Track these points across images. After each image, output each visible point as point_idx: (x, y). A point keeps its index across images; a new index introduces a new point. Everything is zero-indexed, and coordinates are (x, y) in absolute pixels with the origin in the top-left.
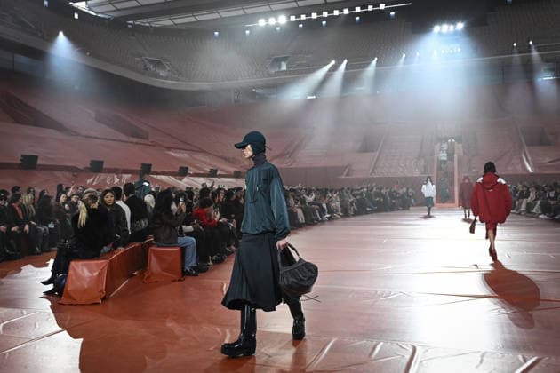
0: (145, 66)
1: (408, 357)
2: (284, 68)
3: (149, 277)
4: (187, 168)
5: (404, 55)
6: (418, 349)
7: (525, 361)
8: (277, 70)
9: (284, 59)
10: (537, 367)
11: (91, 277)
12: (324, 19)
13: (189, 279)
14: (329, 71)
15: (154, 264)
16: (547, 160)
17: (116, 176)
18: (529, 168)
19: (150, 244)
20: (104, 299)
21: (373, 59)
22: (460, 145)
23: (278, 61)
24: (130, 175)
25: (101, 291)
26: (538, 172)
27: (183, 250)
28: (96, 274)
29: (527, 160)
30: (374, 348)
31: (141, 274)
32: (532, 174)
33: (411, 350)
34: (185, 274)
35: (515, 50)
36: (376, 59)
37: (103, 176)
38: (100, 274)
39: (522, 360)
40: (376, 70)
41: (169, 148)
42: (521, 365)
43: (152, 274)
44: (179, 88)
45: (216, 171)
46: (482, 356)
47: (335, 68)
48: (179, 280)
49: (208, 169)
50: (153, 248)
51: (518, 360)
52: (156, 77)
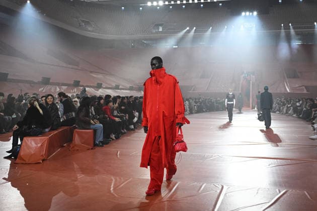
0: (80, 24)
1: (219, 191)
2: (161, 29)
3: (73, 147)
4: (102, 84)
5: (226, 27)
6: (224, 186)
7: (280, 192)
8: (157, 31)
9: (161, 25)
10: (285, 195)
11: (36, 147)
12: (184, 4)
13: (98, 149)
14: (185, 33)
15: (77, 139)
16: (297, 86)
17: (57, 87)
18: (288, 90)
19: (75, 128)
20: (43, 160)
21: (209, 28)
22: (254, 77)
23: (157, 26)
24: (66, 87)
25: (42, 156)
26: (292, 92)
27: (95, 131)
28: (39, 145)
29: (287, 85)
30: (201, 187)
31: (69, 146)
32: (289, 93)
33: (220, 188)
34: (95, 145)
35: (282, 28)
36: (211, 28)
37: (49, 87)
38: (41, 145)
39: (278, 191)
40: (211, 34)
41: (91, 72)
42: (278, 194)
43: (75, 145)
44: (101, 38)
45: (119, 86)
46: (258, 190)
47: (189, 32)
48: (92, 149)
49: (114, 85)
50: (76, 130)
51: (276, 192)
52: (86, 31)
